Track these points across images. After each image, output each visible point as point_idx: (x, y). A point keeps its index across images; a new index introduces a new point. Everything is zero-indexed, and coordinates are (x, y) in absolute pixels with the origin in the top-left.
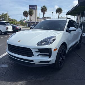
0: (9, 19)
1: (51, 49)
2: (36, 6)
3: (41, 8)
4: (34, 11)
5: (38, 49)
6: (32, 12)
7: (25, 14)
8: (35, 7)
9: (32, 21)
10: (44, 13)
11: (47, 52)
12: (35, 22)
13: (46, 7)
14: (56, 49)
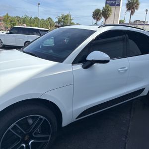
4: (113, 8)
6: (108, 10)
7: (97, 15)
8: (117, 2)
10: (132, 13)
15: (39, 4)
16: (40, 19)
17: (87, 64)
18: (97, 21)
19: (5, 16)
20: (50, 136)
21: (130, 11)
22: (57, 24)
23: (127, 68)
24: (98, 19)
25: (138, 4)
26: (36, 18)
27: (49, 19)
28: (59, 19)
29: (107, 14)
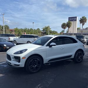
0: (50, 31)
1: (20, 57)
2: (76, 17)
3: (80, 19)
5: (14, 56)
6: (70, 23)
7: (64, 26)
8: (75, 19)
9: (70, 33)
10: (83, 25)
11: (18, 59)
12: (72, 34)
13: (85, 18)
14: (25, 58)
15: (33, 23)
16: (33, 29)
17: (50, 46)
18: (64, 29)
21: (82, 24)
22: (43, 32)
25: (86, 20)
26: (31, 29)
27: (38, 29)
28: (43, 29)
29: (69, 25)
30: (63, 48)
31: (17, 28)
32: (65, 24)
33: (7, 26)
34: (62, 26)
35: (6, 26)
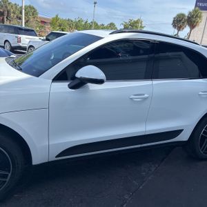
6: (197, 16)
15: (95, 3)
16: (99, 24)
18: (179, 30)
19: (53, 19)
20: (10, 175)
23: (146, 96)
24: (180, 28)
27: (112, 24)
28: (125, 26)
29: (194, 22)
30: (146, 99)
31: (57, 16)
32: (183, 15)
33: (34, 8)
34: (174, 21)
35: (30, 7)
